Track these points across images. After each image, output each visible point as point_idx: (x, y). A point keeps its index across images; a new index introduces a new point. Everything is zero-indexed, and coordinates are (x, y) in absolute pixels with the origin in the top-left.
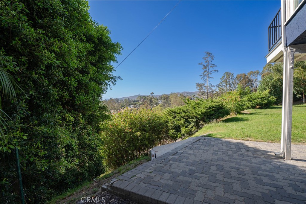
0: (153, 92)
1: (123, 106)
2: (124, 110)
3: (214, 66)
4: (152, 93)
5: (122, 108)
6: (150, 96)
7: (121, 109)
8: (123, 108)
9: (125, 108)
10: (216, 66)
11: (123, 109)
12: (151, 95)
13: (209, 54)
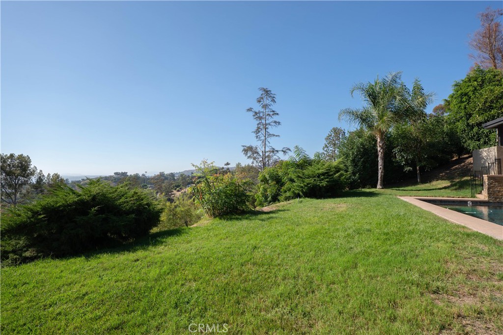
0: (229, 162)
1: (178, 186)
2: (180, 193)
3: (273, 115)
4: (228, 164)
5: (175, 189)
6: (223, 168)
7: (174, 191)
8: (178, 189)
9: (181, 189)
10: (277, 114)
11: (178, 191)
12: (225, 167)
13: (267, 92)
